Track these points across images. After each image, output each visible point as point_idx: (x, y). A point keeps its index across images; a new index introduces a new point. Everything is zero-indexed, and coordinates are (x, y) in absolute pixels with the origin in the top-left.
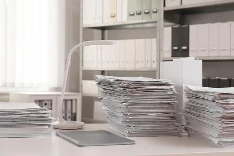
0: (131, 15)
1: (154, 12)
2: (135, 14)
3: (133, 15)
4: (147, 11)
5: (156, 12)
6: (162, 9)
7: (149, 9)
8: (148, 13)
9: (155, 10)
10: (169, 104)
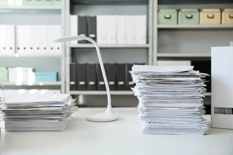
10: (193, 98)
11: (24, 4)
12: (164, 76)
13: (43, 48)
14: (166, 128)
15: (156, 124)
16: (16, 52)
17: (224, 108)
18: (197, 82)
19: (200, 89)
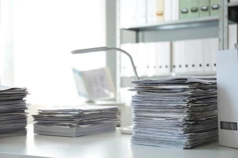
0: (183, 12)
1: (213, 9)
2: (190, 12)
3: (187, 12)
4: (205, 8)
5: (217, 8)
6: (225, 6)
7: (208, 5)
8: (206, 10)
9: (215, 6)
10: (177, 107)
11: (180, 18)
12: (157, 84)
13: (198, 65)
14: (149, 139)
15: (141, 135)
16: (171, 71)
17: (230, 123)
18: (184, 90)
19: (186, 98)
